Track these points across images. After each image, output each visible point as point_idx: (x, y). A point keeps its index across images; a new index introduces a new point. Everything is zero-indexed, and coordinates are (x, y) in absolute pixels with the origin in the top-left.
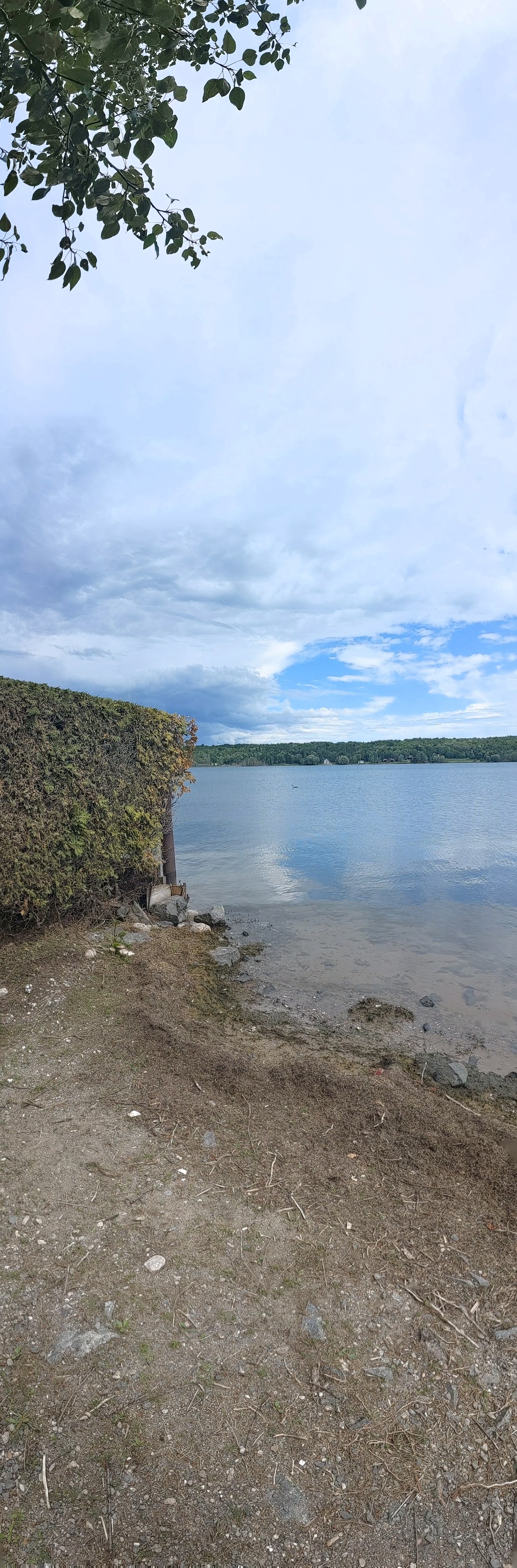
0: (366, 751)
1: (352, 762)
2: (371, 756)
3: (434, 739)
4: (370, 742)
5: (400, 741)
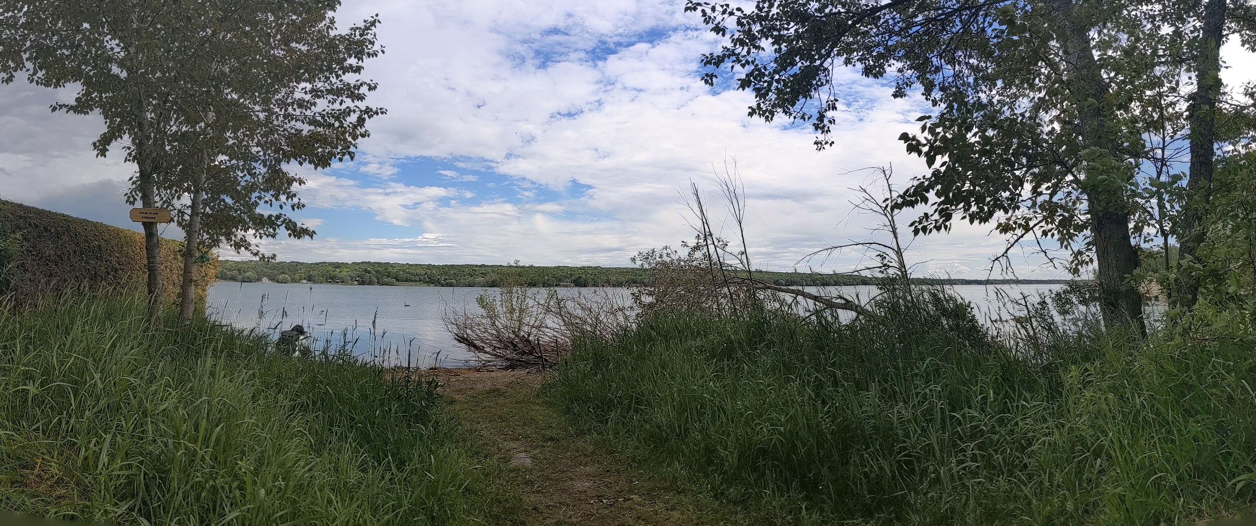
0: (309, 271)
1: (295, 280)
2: (314, 275)
4: (314, 263)
5: (346, 263)
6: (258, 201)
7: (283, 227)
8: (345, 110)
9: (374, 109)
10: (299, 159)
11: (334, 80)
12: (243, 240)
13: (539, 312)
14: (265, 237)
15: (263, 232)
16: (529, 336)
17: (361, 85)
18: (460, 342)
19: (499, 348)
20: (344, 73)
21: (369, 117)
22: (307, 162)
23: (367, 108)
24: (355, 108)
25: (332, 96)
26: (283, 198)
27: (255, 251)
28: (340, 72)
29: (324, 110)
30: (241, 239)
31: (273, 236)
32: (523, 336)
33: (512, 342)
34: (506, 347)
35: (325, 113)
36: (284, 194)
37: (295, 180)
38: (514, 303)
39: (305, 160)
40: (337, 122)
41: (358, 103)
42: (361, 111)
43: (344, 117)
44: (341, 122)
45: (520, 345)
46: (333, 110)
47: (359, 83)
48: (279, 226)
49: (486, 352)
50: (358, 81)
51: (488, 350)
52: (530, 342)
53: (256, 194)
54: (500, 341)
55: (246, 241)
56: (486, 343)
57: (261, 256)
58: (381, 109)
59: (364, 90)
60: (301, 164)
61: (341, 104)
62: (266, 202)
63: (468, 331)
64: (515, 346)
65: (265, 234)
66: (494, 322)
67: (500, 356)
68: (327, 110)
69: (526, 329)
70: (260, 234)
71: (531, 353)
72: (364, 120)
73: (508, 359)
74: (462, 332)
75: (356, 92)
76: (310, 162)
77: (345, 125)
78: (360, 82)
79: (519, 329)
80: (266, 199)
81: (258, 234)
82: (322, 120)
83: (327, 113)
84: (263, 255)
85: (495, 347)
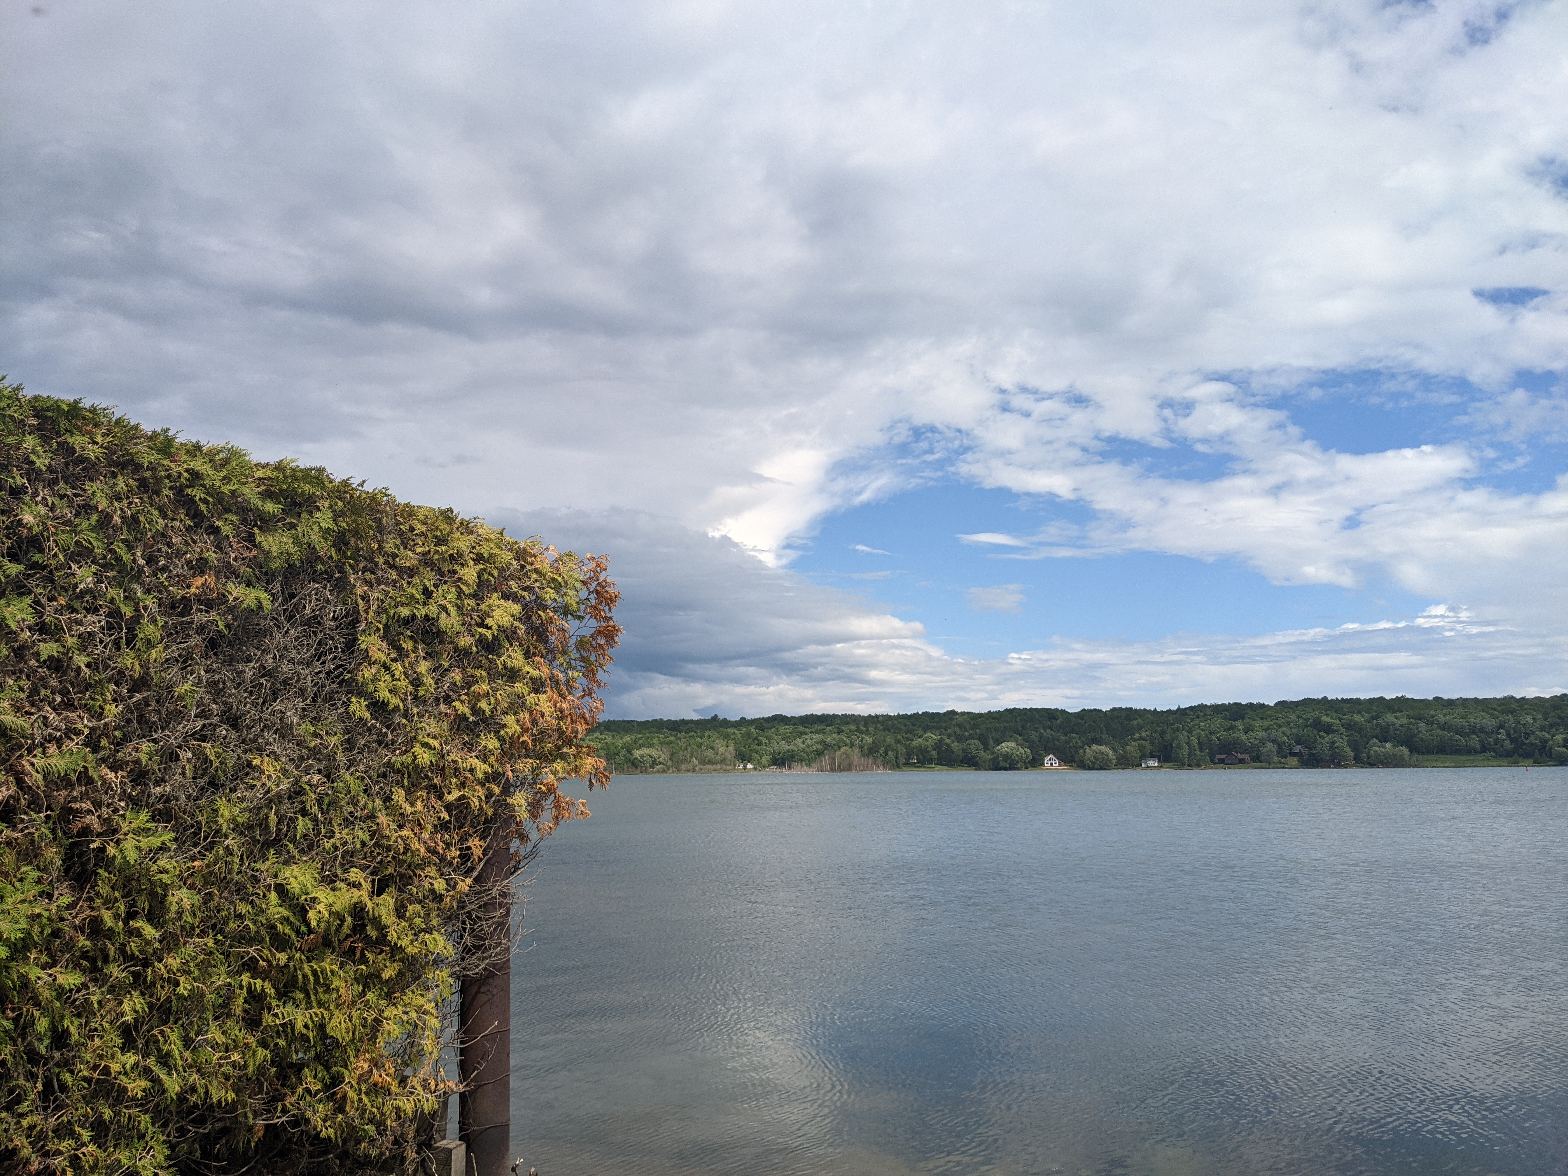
0: (1163, 733)
1: (1125, 763)
2: (1179, 747)
3: (1372, 701)
4: (1174, 708)
5: (1262, 706)
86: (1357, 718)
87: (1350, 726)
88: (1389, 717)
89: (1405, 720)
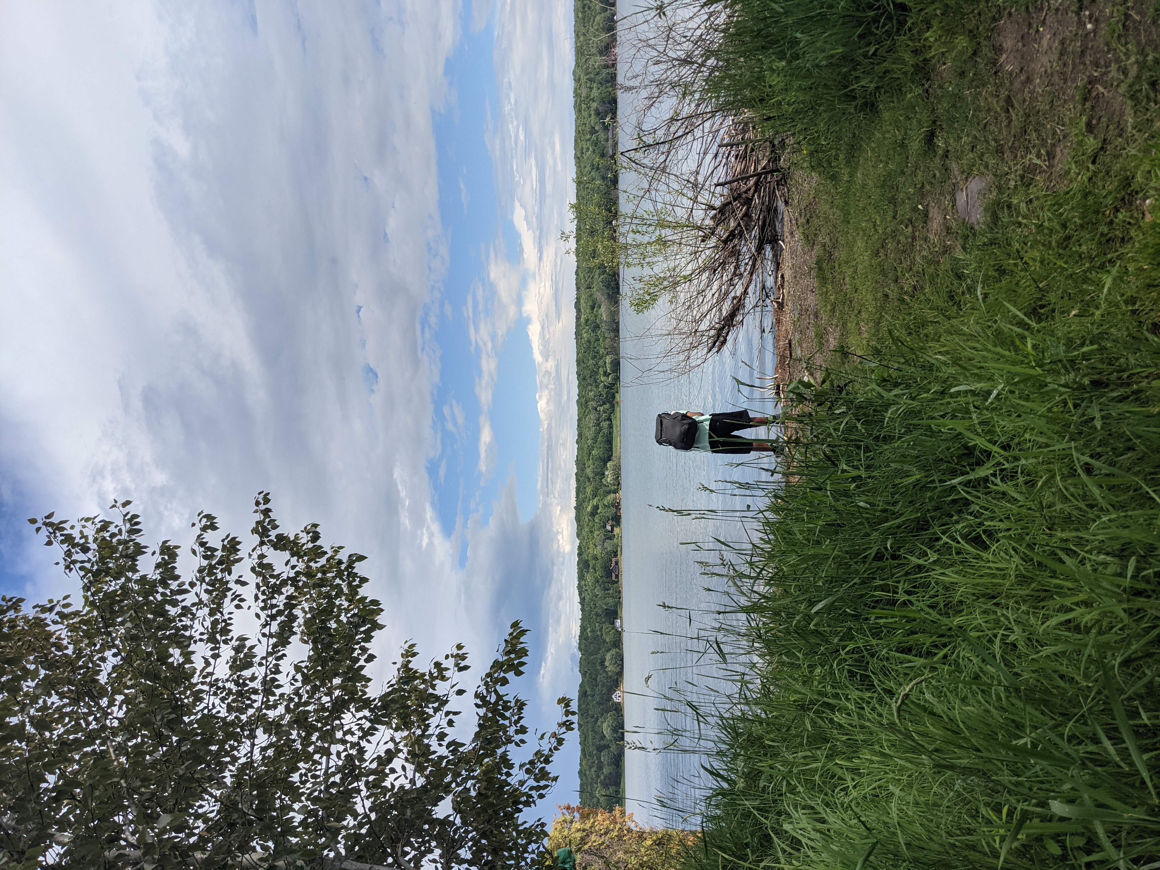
1: (618, 643)
3: (578, 480)
4: (580, 606)
5: (580, 548)
6: (447, 740)
7: (502, 690)
8: (258, 574)
9: (259, 517)
10: (362, 663)
11: (190, 599)
12: (530, 767)
13: (664, 187)
14: (522, 722)
15: (513, 728)
16: (712, 208)
17: (203, 544)
18: (724, 343)
19: (737, 267)
20: (177, 578)
21: (275, 527)
22: (367, 645)
23: (255, 531)
24: (255, 555)
25: (227, 601)
26: (441, 688)
27: (553, 740)
28: (174, 585)
29: (258, 616)
30: (528, 771)
31: (521, 705)
32: (713, 218)
33: (725, 242)
34: (736, 253)
35: (263, 615)
36: (433, 687)
37: (406, 666)
38: (646, 239)
39: (364, 650)
40: (284, 590)
41: (244, 550)
42: (262, 543)
43: (272, 576)
44: (284, 583)
45: (732, 224)
46: (257, 598)
47: (200, 550)
48: (499, 697)
49: (745, 292)
50: (194, 552)
51: (739, 290)
52: (725, 205)
53: (433, 743)
54: (724, 263)
55: (532, 763)
56: (727, 293)
57: (564, 729)
58: (258, 503)
59: (214, 539)
60: (371, 658)
61: (244, 584)
62: (450, 723)
63: (703, 327)
64: (732, 235)
65: (516, 722)
66: (685, 277)
67: (754, 265)
68: (256, 608)
69: (699, 215)
70: (517, 732)
71: (748, 202)
72: (280, 537)
73: (760, 249)
74: (705, 339)
75: (219, 554)
76: (368, 638)
77: (292, 574)
78: (196, 547)
79: (699, 228)
80: (444, 723)
81: (517, 738)
82: (279, 619)
83: (263, 609)
84: (560, 725)
85: (734, 274)
86: (589, 490)
87: (595, 495)
88: (589, 471)
89: (591, 462)
